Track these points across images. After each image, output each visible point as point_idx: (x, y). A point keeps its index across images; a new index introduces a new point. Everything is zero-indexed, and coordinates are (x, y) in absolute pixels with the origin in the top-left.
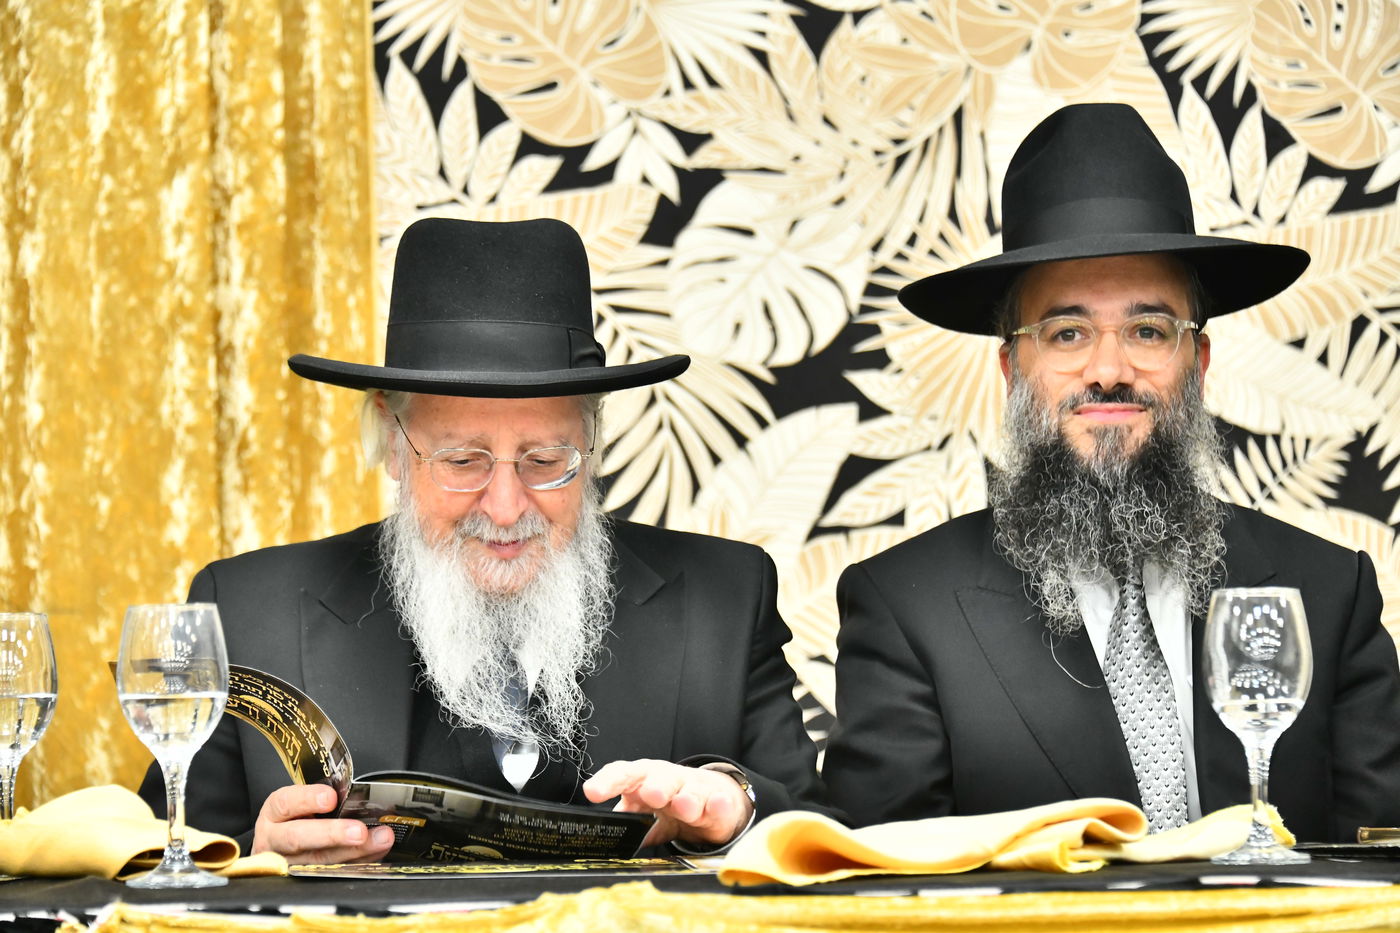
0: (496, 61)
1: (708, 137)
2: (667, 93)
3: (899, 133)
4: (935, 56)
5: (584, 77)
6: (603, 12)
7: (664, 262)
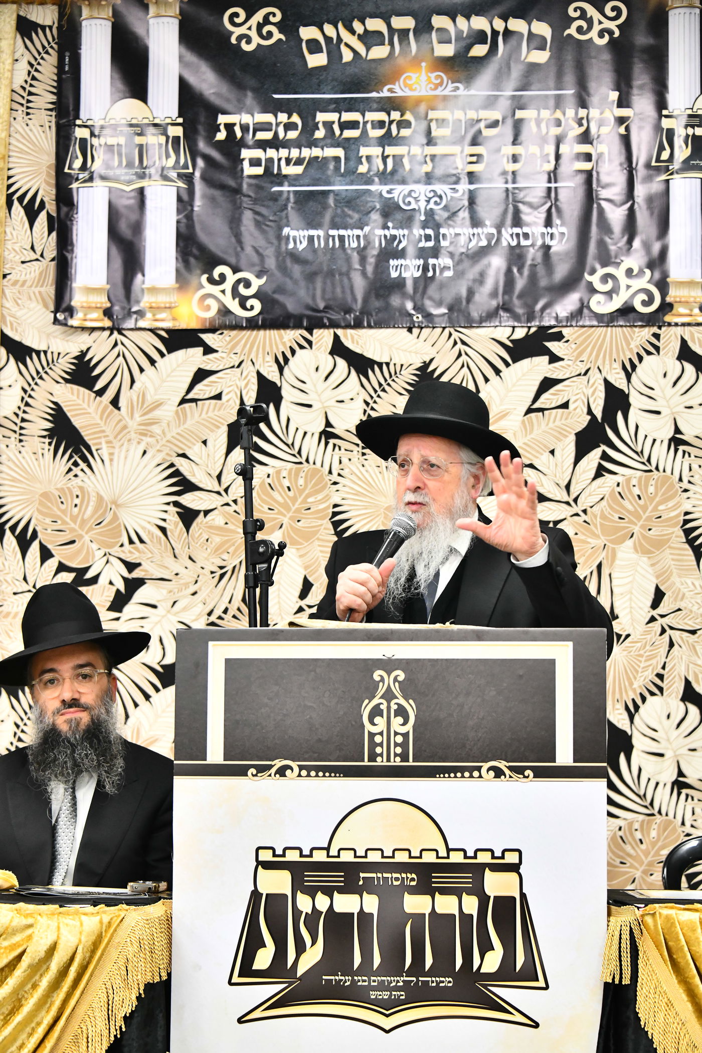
0: (49, 531)
1: (139, 565)
2: (122, 545)
3: (222, 564)
5: (87, 538)
6: (96, 511)
7: (118, 619)
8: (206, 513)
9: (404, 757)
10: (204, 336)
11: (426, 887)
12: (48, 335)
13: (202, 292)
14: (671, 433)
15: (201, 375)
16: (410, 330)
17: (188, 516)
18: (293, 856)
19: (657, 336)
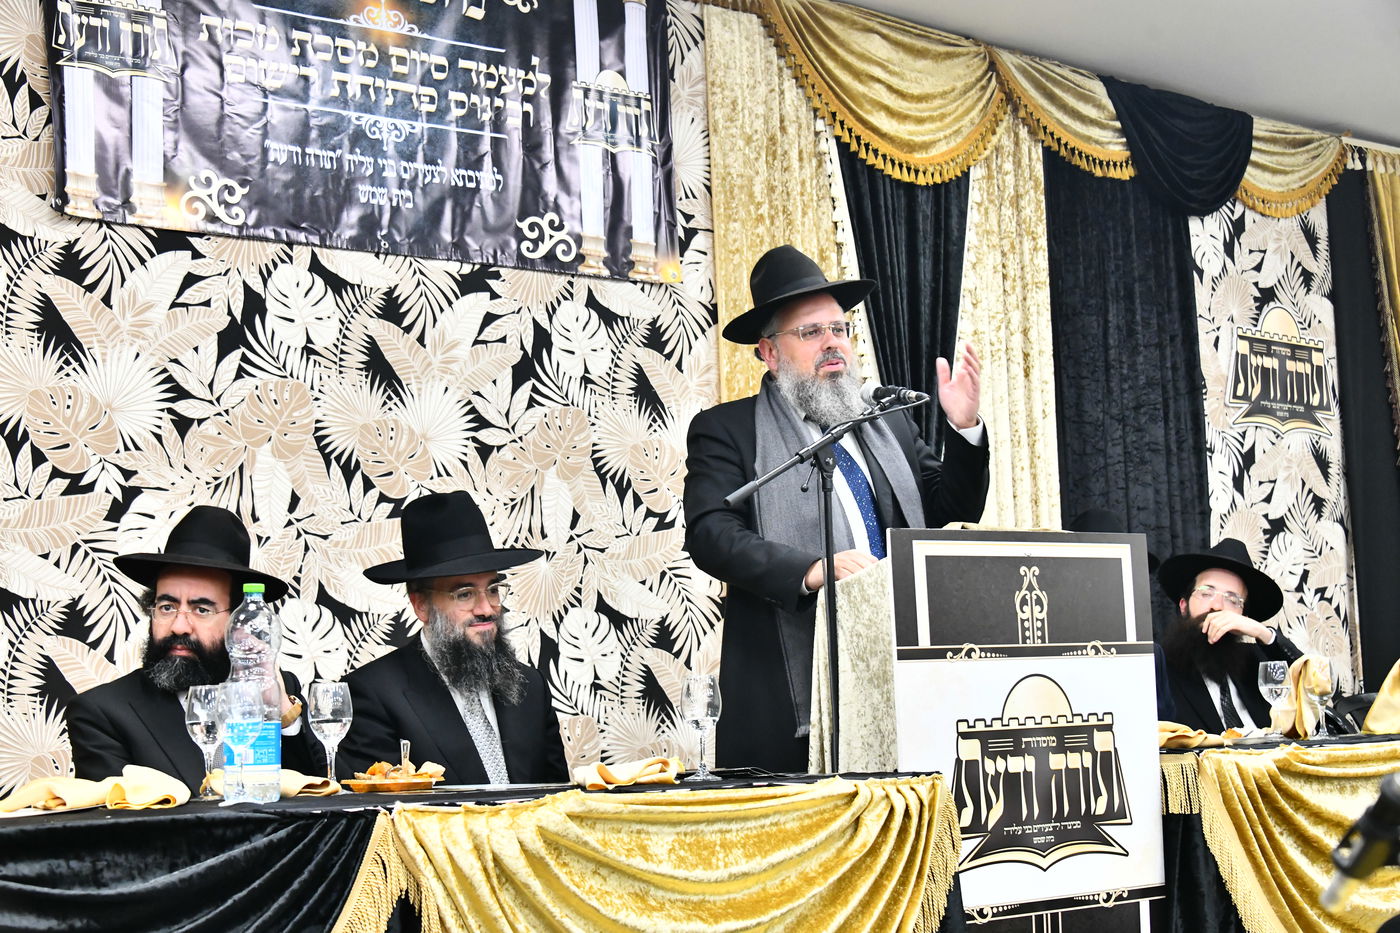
0: (42, 433)
1: (135, 472)
2: (118, 452)
3: (217, 475)
4: (232, 441)
5: (81, 443)
6: (89, 414)
7: (115, 529)
8: (200, 422)
10: (192, 240)
11: (1061, 749)
12: (35, 221)
13: (189, 194)
14: (581, 372)
15: (190, 280)
16: (377, 255)
17: (183, 425)
18: (980, 727)
19: (571, 284)
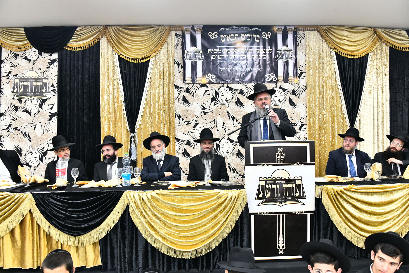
0: (183, 116)
1: (198, 121)
2: (195, 118)
5: (189, 117)
6: (190, 112)
7: (194, 129)
8: (208, 113)
9: (283, 162)
10: (207, 85)
11: (287, 183)
12: (182, 85)
13: (206, 78)
14: (278, 100)
15: (206, 91)
16: (239, 84)
17: (205, 113)
18: (265, 179)
19: (276, 85)
